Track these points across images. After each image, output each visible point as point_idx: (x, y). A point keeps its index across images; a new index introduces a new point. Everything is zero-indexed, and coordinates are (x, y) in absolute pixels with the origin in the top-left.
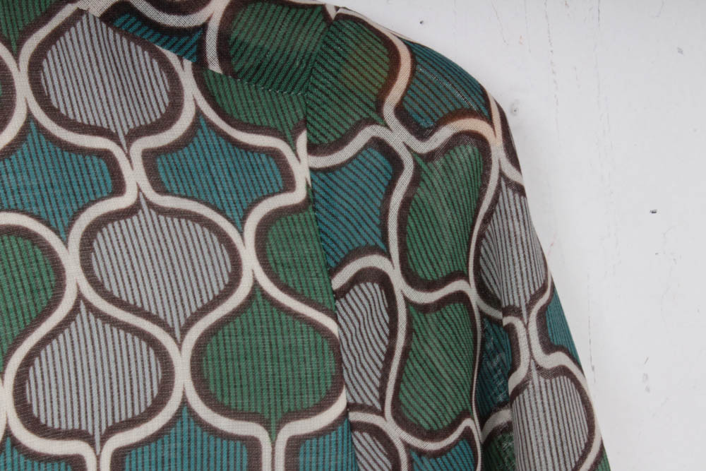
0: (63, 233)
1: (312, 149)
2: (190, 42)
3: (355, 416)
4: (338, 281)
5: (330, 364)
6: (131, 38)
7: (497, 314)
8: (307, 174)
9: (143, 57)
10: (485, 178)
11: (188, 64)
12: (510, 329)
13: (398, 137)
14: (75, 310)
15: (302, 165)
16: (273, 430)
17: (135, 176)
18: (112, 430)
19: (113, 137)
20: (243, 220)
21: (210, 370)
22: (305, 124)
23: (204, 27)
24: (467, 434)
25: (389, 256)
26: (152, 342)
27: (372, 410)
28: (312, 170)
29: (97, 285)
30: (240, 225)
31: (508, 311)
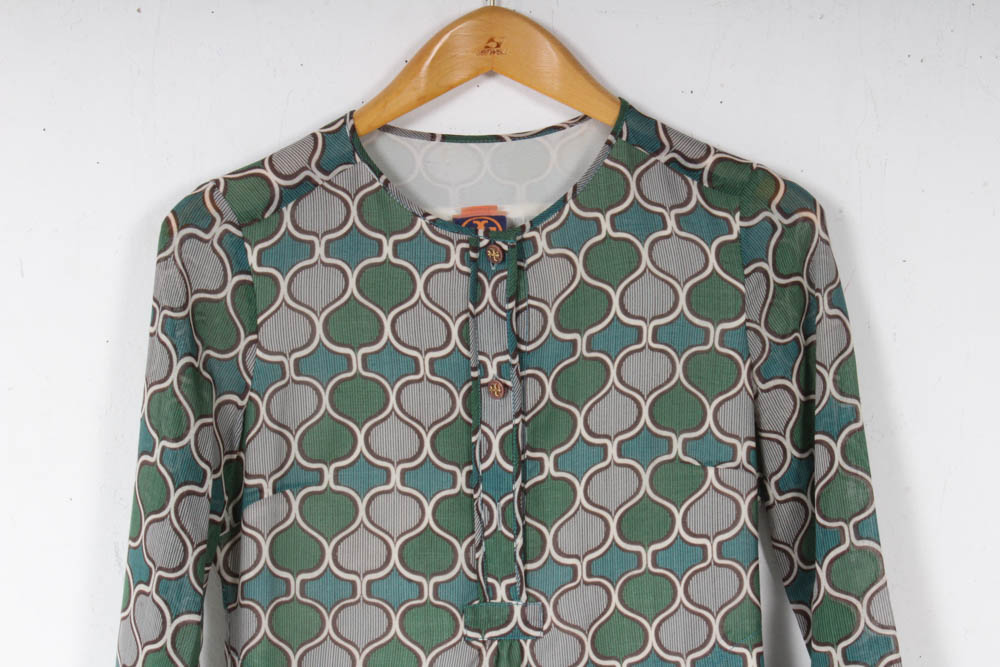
0: (643, 242)
1: (742, 219)
2: (697, 174)
3: (748, 324)
4: (747, 271)
5: (740, 303)
6: (675, 171)
7: (813, 291)
8: (739, 229)
9: (679, 179)
10: (813, 237)
11: (696, 183)
12: (817, 299)
13: (776, 217)
14: (645, 271)
15: (737, 224)
16: (715, 326)
17: (671, 223)
18: (654, 318)
19: (664, 208)
20: (711, 244)
21: (693, 300)
22: (739, 209)
23: (703, 169)
24: (796, 339)
25: (767, 262)
26: (672, 287)
27: (755, 322)
28: (741, 227)
29: (653, 263)
30: (710, 245)
31: (818, 290)
